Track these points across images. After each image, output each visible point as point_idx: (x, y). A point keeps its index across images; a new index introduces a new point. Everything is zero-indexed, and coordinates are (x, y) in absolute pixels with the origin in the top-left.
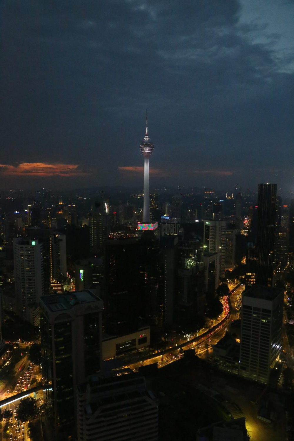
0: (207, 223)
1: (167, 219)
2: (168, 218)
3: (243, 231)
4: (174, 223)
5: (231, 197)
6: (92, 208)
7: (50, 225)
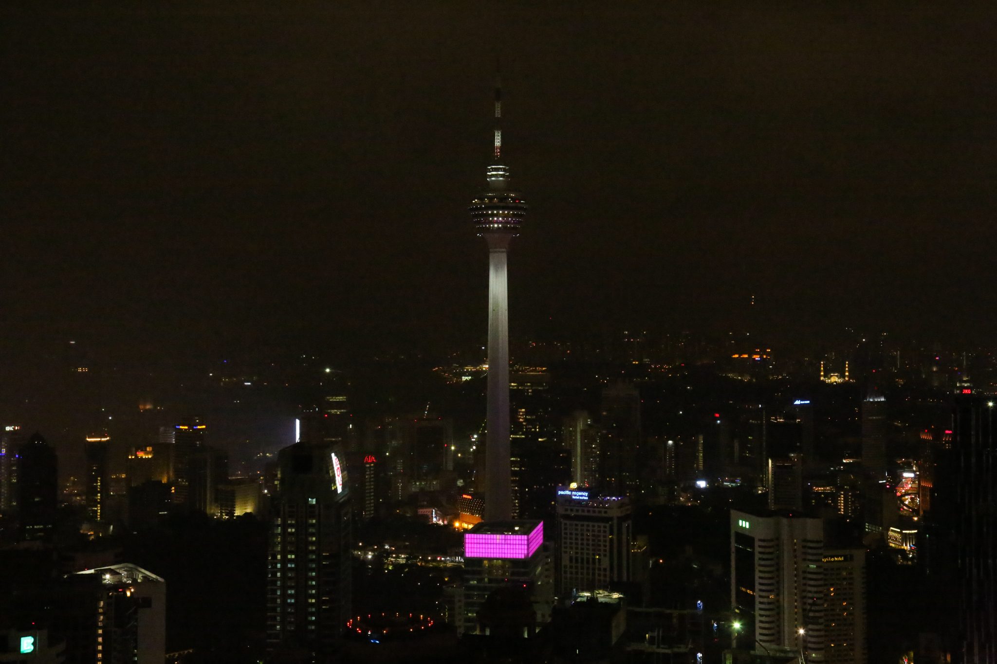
0: (744, 524)
1: (579, 502)
2: (584, 496)
3: (894, 532)
4: (611, 519)
5: (842, 376)
6: (279, 476)
7: (98, 509)
